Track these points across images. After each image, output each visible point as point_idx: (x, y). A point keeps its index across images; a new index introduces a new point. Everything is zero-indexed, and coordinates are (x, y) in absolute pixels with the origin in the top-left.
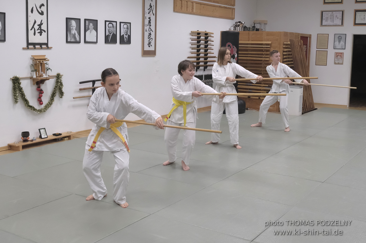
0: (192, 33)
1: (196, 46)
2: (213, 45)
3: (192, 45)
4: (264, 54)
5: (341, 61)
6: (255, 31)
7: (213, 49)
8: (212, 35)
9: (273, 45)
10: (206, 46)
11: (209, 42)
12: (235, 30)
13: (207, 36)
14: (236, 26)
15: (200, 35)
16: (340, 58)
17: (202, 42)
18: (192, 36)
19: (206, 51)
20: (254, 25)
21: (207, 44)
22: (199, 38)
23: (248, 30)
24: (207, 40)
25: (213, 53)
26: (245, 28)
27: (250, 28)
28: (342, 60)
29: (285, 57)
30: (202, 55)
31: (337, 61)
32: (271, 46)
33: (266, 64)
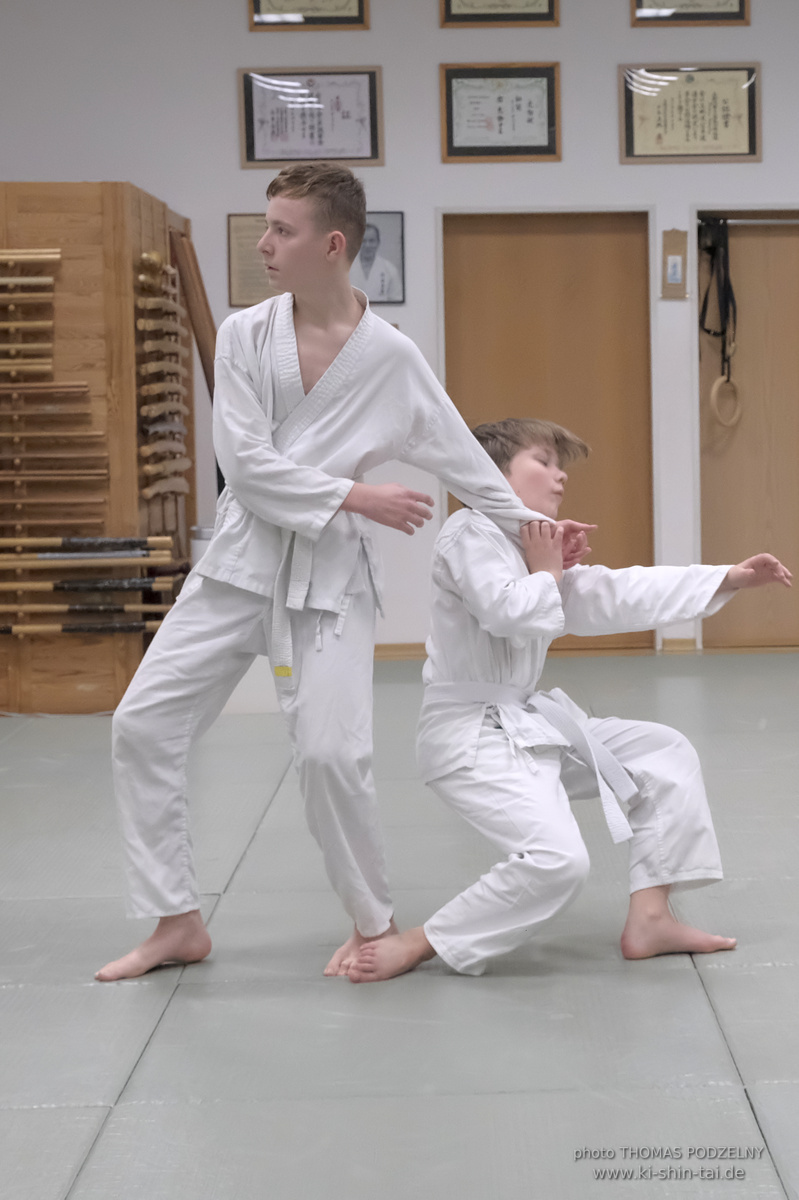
4: (17, 330)
9: (71, 269)
29: (148, 346)
32: (56, 279)
33: (31, 399)
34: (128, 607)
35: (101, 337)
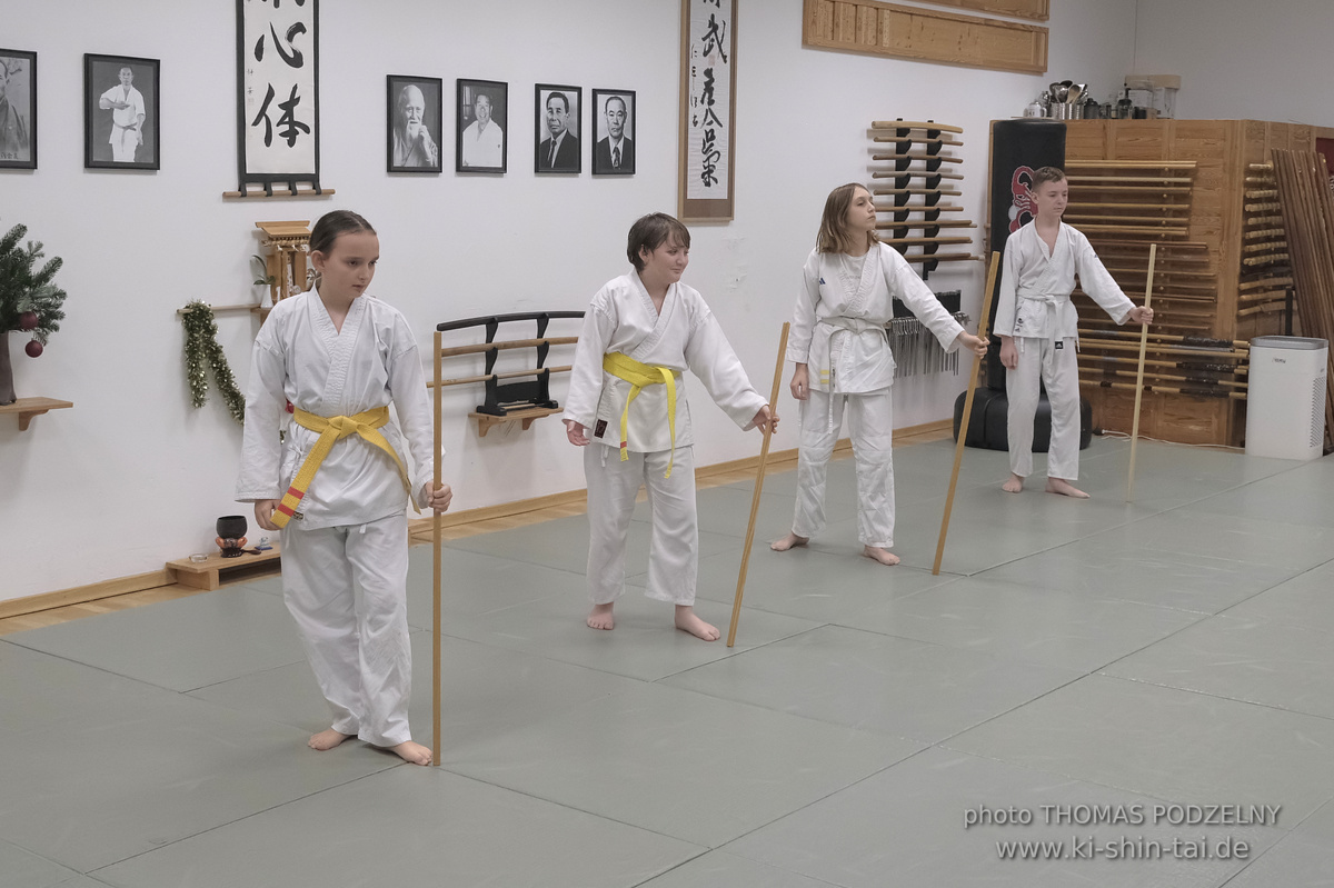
0: (877, 131)
1: (892, 181)
2: (961, 178)
3: (875, 176)
4: (1168, 209)
6: (1129, 121)
7: (959, 194)
8: (957, 137)
9: (1202, 173)
10: (932, 182)
11: (944, 165)
12: (1049, 114)
13: (937, 140)
14: (1053, 99)
15: (907, 138)
17: (914, 164)
18: (876, 140)
19: (932, 199)
20: (1127, 94)
21: (936, 173)
22: (903, 148)
23: (1101, 114)
24: (938, 156)
25: (962, 210)
26: (1089, 108)
27: (1109, 106)
29: (1252, 221)
30: (915, 217)
32: (1194, 179)
33: (1176, 251)
34: (1220, 382)
35: (1219, 215)
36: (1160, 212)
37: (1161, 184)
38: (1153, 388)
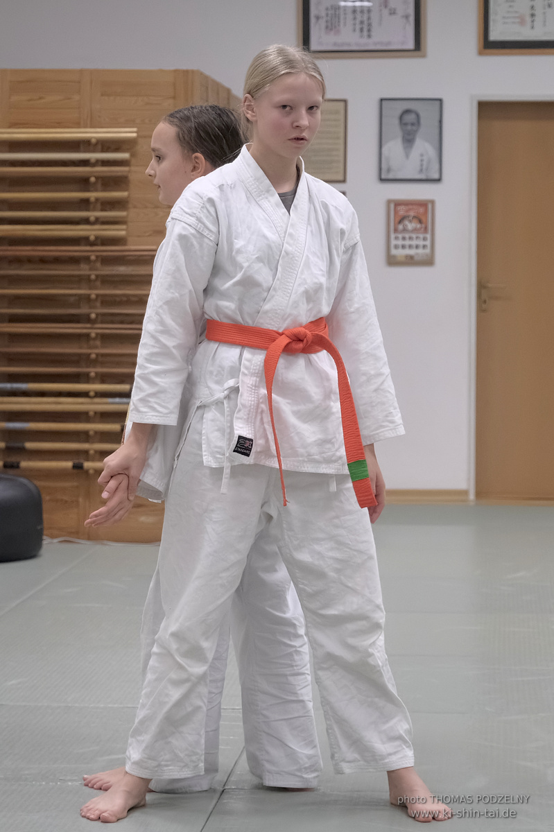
4: (97, 200)
5: (424, 247)
9: (144, 146)
16: (415, 230)
28: (428, 243)
31: (403, 247)
32: (132, 155)
33: (107, 261)
36: (85, 204)
37: (85, 163)
38: (87, 465)
